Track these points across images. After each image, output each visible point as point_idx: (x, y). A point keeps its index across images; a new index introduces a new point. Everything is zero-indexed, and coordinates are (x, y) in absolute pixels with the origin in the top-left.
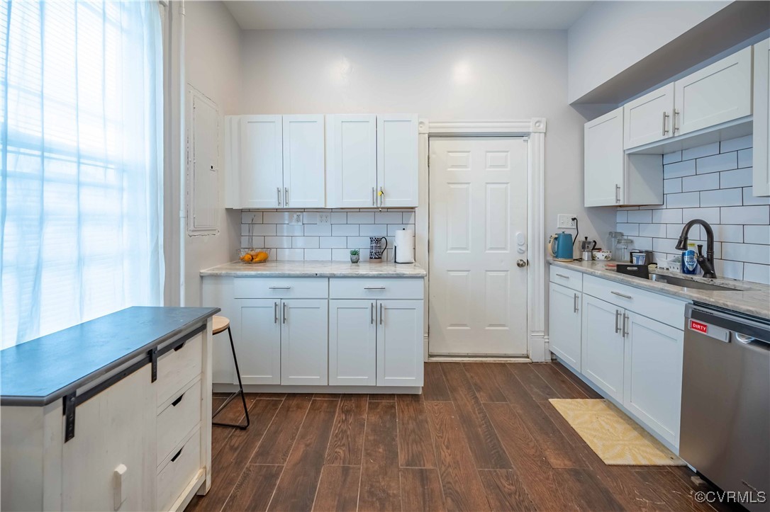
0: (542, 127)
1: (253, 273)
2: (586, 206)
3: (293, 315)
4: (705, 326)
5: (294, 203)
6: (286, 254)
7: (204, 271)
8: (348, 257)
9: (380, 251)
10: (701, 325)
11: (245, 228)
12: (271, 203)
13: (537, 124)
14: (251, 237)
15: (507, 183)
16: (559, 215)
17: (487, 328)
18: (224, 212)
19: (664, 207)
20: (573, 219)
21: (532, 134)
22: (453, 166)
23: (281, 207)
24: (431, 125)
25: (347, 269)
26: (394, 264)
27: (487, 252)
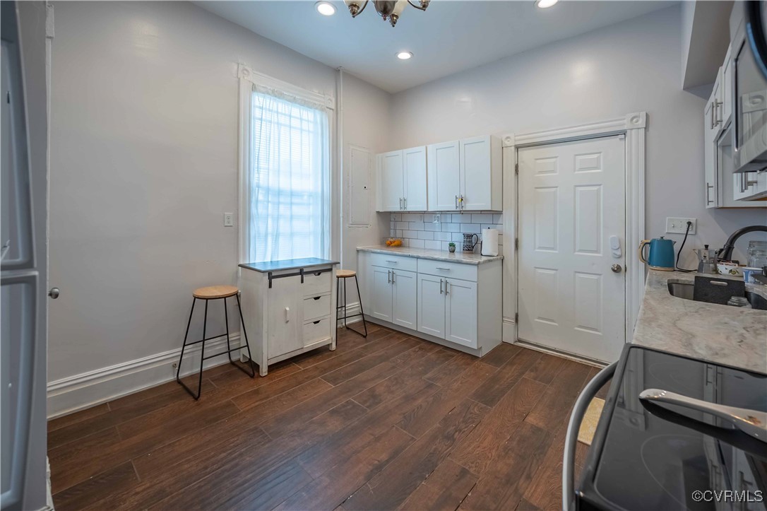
0: (642, 122)
1: (390, 252)
3: (399, 280)
5: (410, 208)
6: (413, 243)
7: (359, 248)
8: (447, 248)
9: (472, 245)
11: (392, 223)
12: (396, 208)
13: (635, 120)
14: (395, 230)
15: (600, 185)
16: (667, 218)
17: (576, 328)
18: (375, 214)
20: (689, 224)
21: (628, 132)
22: (540, 172)
23: (402, 210)
24: (517, 138)
25: (446, 256)
26: (480, 256)
27: (576, 253)
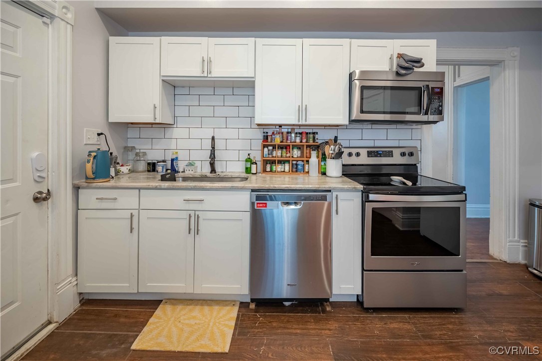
0: (70, 17)
2: (110, 121)
4: (266, 204)
10: (262, 203)
16: (85, 129)
19: (175, 126)
20: (99, 135)
